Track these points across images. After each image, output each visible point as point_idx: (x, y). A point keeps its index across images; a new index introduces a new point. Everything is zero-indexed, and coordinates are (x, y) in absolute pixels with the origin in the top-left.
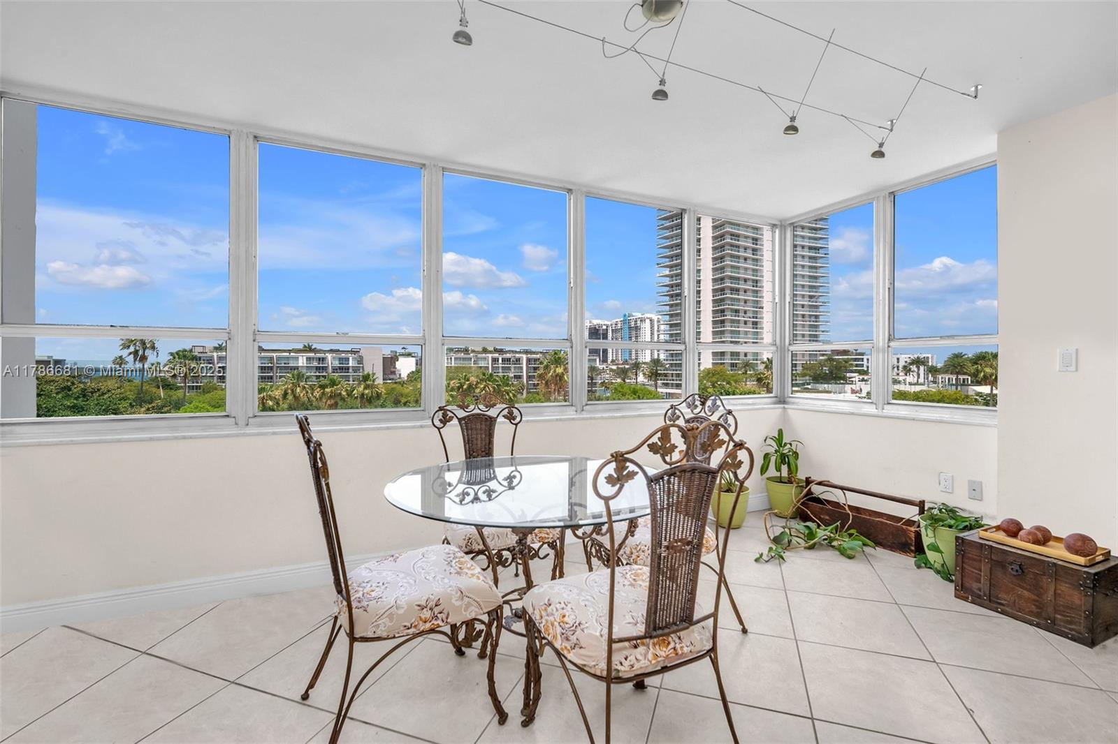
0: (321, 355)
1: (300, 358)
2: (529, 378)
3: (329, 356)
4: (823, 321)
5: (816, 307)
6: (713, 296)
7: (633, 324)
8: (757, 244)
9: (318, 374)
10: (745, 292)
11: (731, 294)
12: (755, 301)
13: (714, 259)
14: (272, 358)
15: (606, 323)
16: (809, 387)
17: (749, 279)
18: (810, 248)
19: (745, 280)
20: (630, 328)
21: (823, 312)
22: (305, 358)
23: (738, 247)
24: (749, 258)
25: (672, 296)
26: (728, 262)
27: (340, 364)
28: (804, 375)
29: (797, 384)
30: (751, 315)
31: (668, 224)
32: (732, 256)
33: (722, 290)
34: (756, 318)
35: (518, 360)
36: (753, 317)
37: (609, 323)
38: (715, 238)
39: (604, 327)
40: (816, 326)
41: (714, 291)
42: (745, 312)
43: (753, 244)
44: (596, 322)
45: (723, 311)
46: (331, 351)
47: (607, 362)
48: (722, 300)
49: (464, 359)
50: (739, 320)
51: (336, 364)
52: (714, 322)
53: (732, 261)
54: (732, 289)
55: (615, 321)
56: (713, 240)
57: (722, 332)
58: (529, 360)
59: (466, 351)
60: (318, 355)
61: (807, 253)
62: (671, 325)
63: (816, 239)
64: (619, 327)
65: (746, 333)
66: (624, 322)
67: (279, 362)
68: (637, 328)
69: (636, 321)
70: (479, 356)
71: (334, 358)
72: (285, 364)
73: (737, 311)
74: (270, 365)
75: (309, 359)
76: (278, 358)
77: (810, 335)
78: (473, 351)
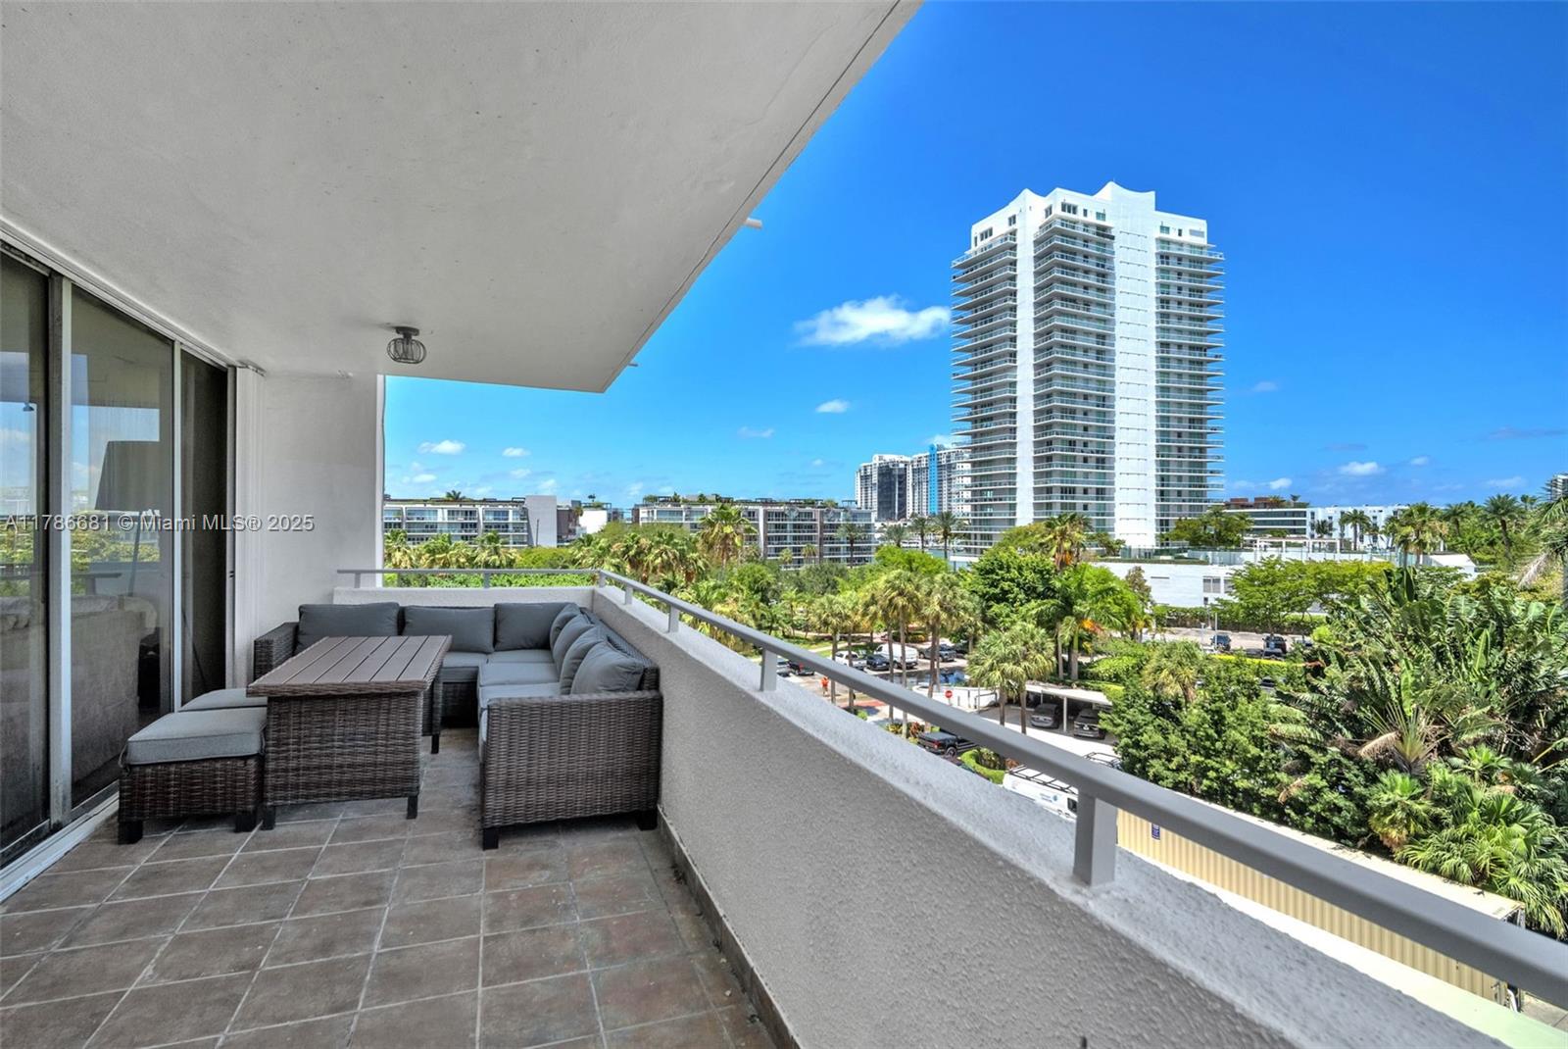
0: (470, 508)
1: (440, 511)
2: (768, 539)
3: (480, 509)
4: (1212, 457)
5: (1202, 435)
6: (1035, 421)
7: (944, 461)
8: (1103, 344)
9: (464, 533)
10: (1085, 414)
11: (1062, 418)
12: (1099, 427)
13: (1037, 367)
14: (400, 512)
15: (905, 459)
16: (1186, 555)
17: (1091, 395)
18: (1192, 348)
19: (1086, 397)
20: (940, 466)
21: (1213, 443)
22: (446, 511)
23: (1074, 348)
24: (1092, 364)
25: (975, 421)
26: (1057, 370)
27: (495, 520)
28: (1179, 538)
29: (1168, 550)
30: (1094, 449)
31: (969, 315)
32: (1064, 361)
33: (1049, 411)
34: (1103, 452)
35: (752, 514)
36: (1098, 452)
37: (909, 459)
38: (1037, 336)
39: (902, 466)
40: (1202, 464)
41: (1037, 413)
42: (1085, 444)
43: (1098, 343)
44: (888, 458)
45: (1049, 443)
46: (485, 501)
47: (905, 516)
48: (1049, 426)
49: (671, 512)
50: (1075, 457)
51: (491, 519)
52: (1037, 460)
53: (1062, 369)
54: (1064, 410)
55: (916, 456)
56: (1035, 339)
57: (1049, 474)
58: (768, 515)
59: (675, 501)
60: (465, 507)
61: (1186, 355)
62: (974, 464)
63: (1201, 334)
64: (924, 464)
65: (1086, 475)
66: (931, 457)
67: (410, 517)
68: (950, 467)
69: (948, 457)
70: (694, 508)
71: (487, 512)
72: (418, 519)
73: (1072, 443)
74: (397, 521)
75: (451, 513)
76: (410, 512)
77: (1190, 477)
78: (685, 501)
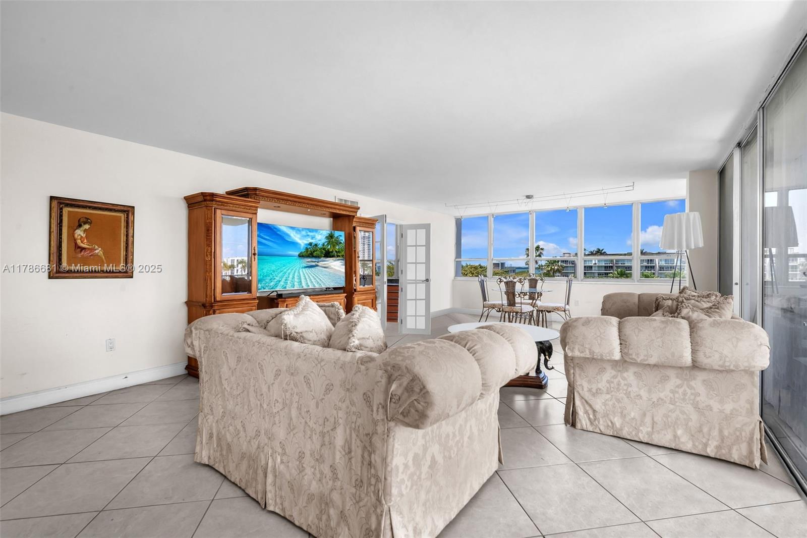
27: (666, 264)
67: (617, 263)
72: (622, 264)
